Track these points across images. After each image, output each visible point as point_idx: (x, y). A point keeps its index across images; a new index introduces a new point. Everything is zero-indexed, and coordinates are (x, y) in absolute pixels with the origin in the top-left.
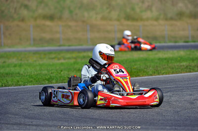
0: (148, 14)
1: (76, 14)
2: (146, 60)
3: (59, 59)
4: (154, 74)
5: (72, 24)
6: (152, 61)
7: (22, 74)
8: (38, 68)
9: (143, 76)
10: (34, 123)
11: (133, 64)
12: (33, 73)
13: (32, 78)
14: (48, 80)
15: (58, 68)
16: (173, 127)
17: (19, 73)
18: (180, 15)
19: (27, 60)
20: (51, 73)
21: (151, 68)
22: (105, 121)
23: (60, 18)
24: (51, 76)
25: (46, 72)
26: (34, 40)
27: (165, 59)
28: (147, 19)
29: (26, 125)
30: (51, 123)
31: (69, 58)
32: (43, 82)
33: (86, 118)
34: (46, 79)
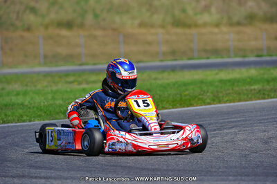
0: (206, 18)
1: (104, 20)
2: (202, 82)
3: (80, 83)
4: (213, 101)
5: (99, 33)
6: (211, 83)
7: (27, 106)
8: (50, 96)
9: (197, 106)
10: (42, 175)
11: (184, 88)
12: (42, 104)
13: (41, 110)
15: (78, 95)
17: (22, 104)
18: (251, 18)
19: (35, 86)
21: (208, 94)
23: (82, 26)
25: (61, 102)
26: (45, 57)
27: (229, 81)
28: (205, 25)
30: (66, 174)
31: (95, 82)
32: (57, 116)
33: (116, 166)
34: (61, 112)
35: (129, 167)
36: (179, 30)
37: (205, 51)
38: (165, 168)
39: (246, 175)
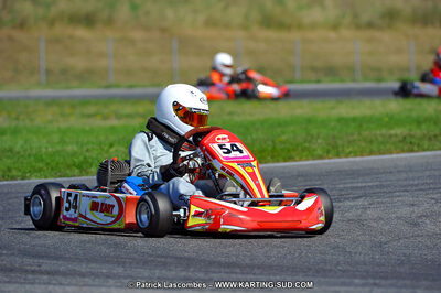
0: (315, 15)
1: (147, 13)
2: (309, 121)
3: (105, 118)
4: (327, 153)
5: (138, 35)
6: (324, 123)
7: (18, 153)
8: (56, 138)
9: (300, 160)
10: (44, 267)
11: (279, 130)
12: (44, 150)
13: (42, 160)
14: (80, 167)
15: (102, 138)
16: (371, 281)
17: (11, 150)
18: (391, 16)
19: (32, 120)
20: (87, 150)
21: (319, 141)
22: (211, 263)
23: (110, 22)
24: (85, 158)
25: (75, 148)
26: (48, 72)
27: (354, 120)
28: (314, 26)
29: (26, 271)
30: (83, 268)
31: (129, 116)
32: (68, 172)
33: (166, 257)
34: (74, 165)
35: (188, 259)
36: (271, 34)
37: (314, 69)
38: (247, 261)
39: (381, 278)
